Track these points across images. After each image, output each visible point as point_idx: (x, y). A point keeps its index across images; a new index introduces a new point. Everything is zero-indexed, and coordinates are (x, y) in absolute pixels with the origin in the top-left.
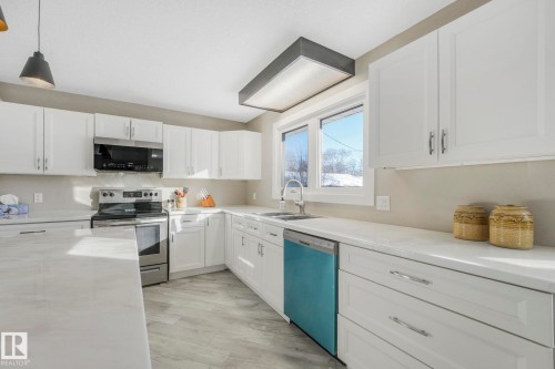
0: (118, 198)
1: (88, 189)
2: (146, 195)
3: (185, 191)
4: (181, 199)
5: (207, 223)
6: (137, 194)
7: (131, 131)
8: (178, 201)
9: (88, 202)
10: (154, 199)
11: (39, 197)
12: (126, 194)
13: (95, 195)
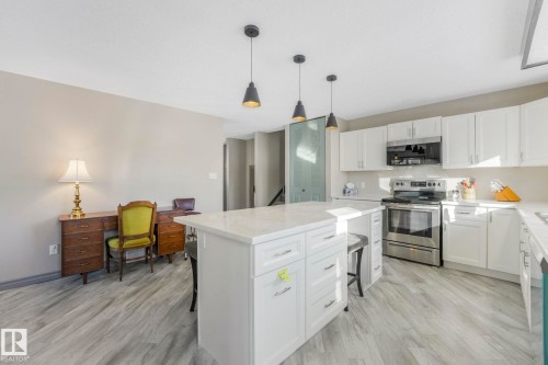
0: (407, 187)
1: (388, 180)
2: (430, 185)
3: (472, 183)
4: (467, 190)
5: (490, 217)
6: (422, 184)
7: (413, 131)
8: (464, 193)
9: (388, 189)
10: (437, 189)
11: (363, 185)
12: (414, 184)
13: (392, 185)
